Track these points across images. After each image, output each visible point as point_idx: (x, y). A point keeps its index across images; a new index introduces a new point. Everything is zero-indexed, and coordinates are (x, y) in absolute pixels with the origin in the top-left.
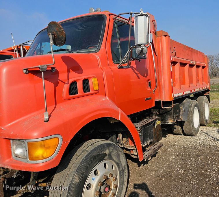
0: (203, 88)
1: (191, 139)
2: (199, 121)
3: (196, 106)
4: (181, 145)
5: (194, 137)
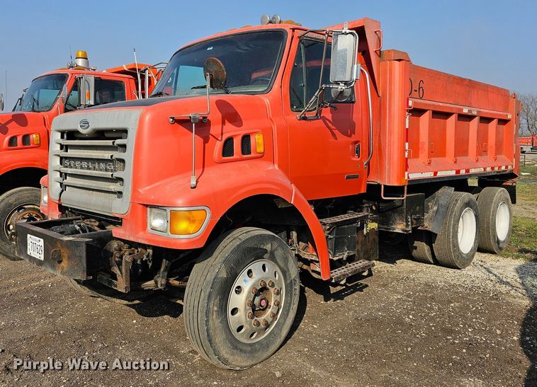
0: (496, 169)
3: (468, 204)
5: (458, 271)
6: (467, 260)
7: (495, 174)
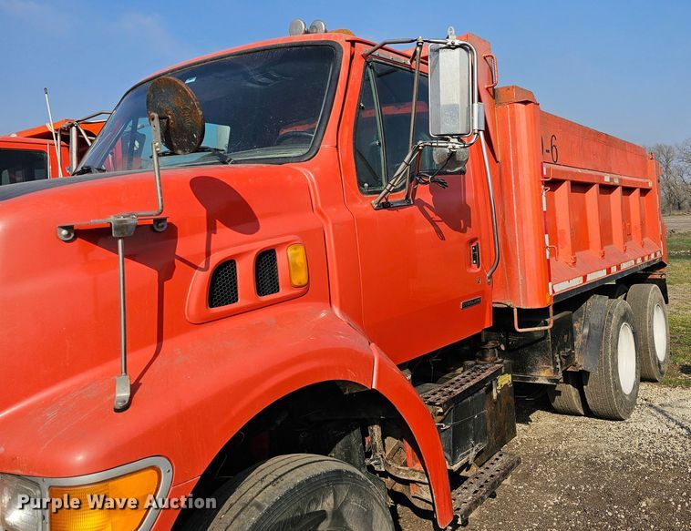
0: (646, 259)
1: (610, 430)
2: (637, 368)
3: (624, 318)
4: (580, 454)
5: (622, 424)
6: (630, 403)
7: (647, 266)
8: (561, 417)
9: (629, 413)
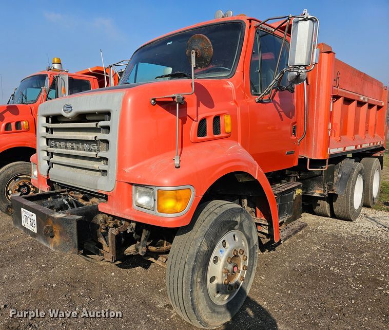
0: (375, 144)
1: (345, 224)
2: (362, 198)
3: (360, 172)
5: (351, 223)
6: (357, 214)
7: (375, 147)
8: (317, 216)
9: (356, 218)
